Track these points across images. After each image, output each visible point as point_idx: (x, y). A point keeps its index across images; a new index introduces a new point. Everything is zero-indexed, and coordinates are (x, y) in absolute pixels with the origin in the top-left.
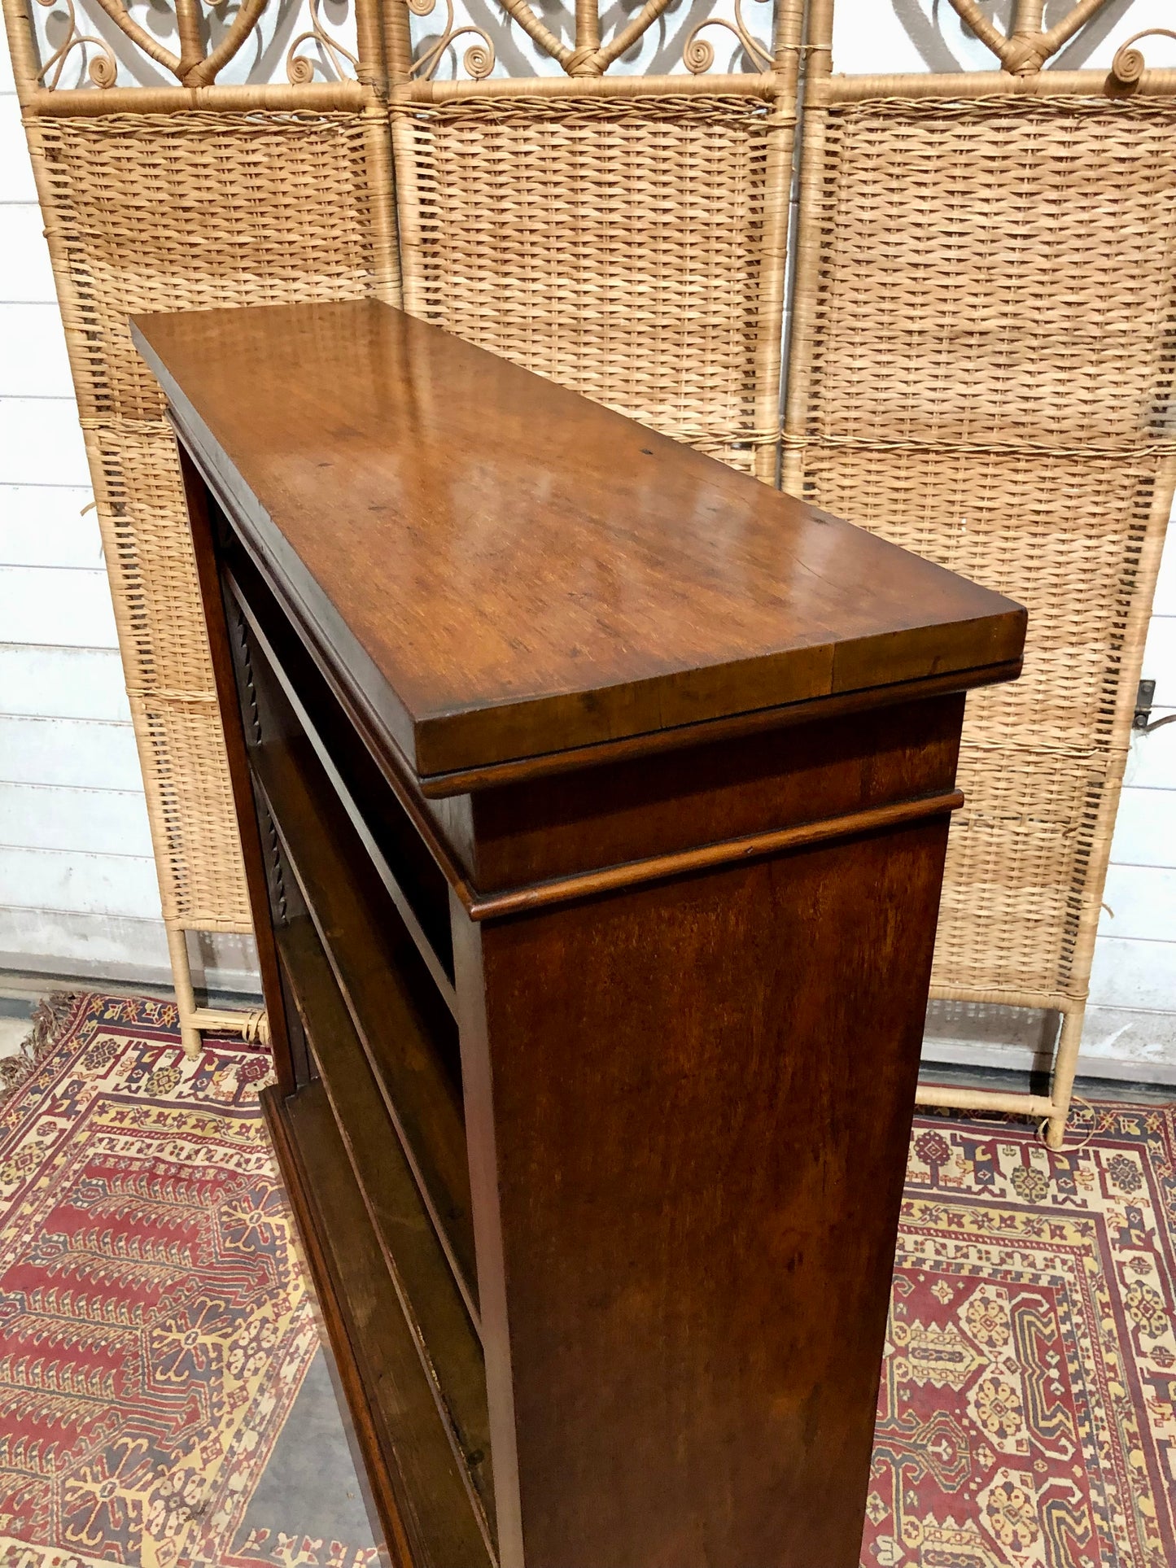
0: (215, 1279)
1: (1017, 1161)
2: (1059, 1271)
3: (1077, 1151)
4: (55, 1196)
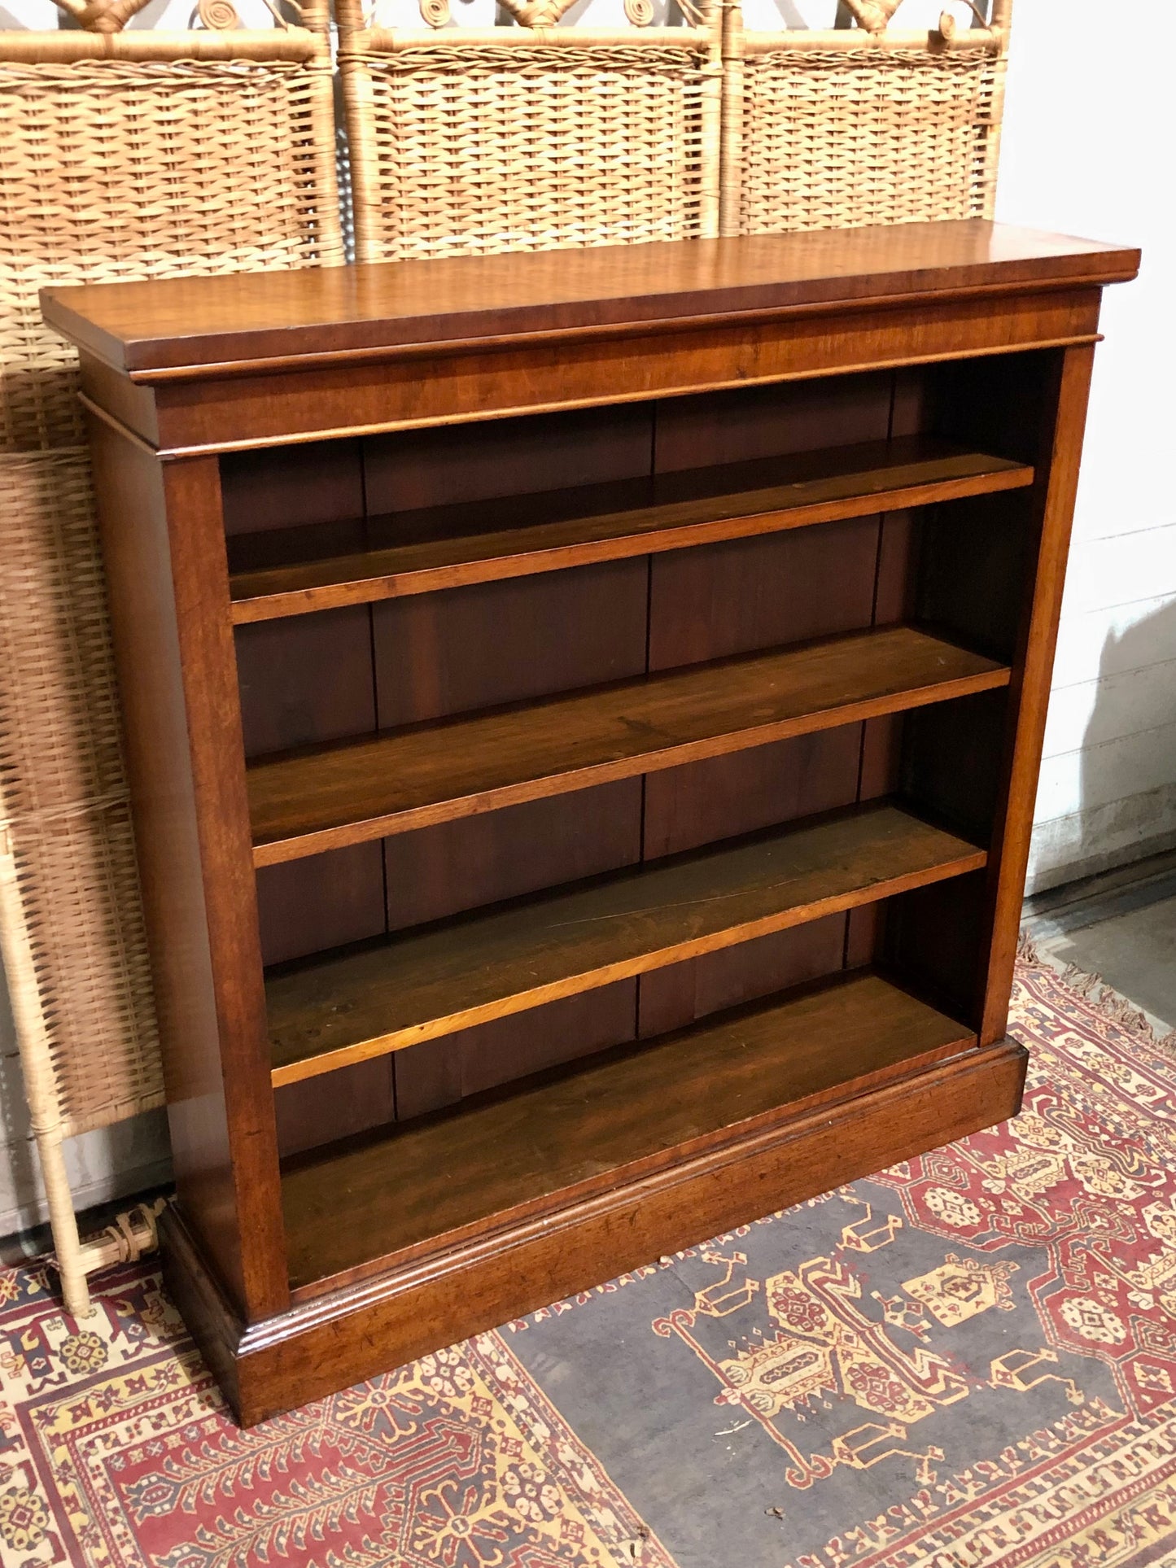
0: (410, 1472)
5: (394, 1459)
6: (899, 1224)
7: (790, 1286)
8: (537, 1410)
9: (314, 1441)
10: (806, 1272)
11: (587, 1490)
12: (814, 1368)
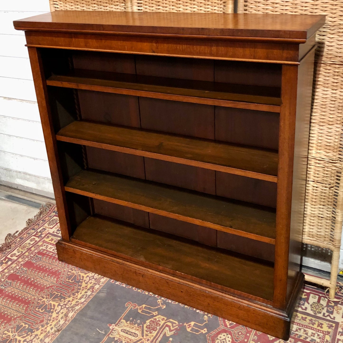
0: (60, 287)
1: (316, 300)
2: (316, 338)
3: (339, 301)
4: (28, 258)
5: (63, 283)
6: (204, 332)
7: (161, 321)
8: (88, 297)
9: (61, 271)
10: (169, 322)
11: (69, 315)
12: (133, 338)
